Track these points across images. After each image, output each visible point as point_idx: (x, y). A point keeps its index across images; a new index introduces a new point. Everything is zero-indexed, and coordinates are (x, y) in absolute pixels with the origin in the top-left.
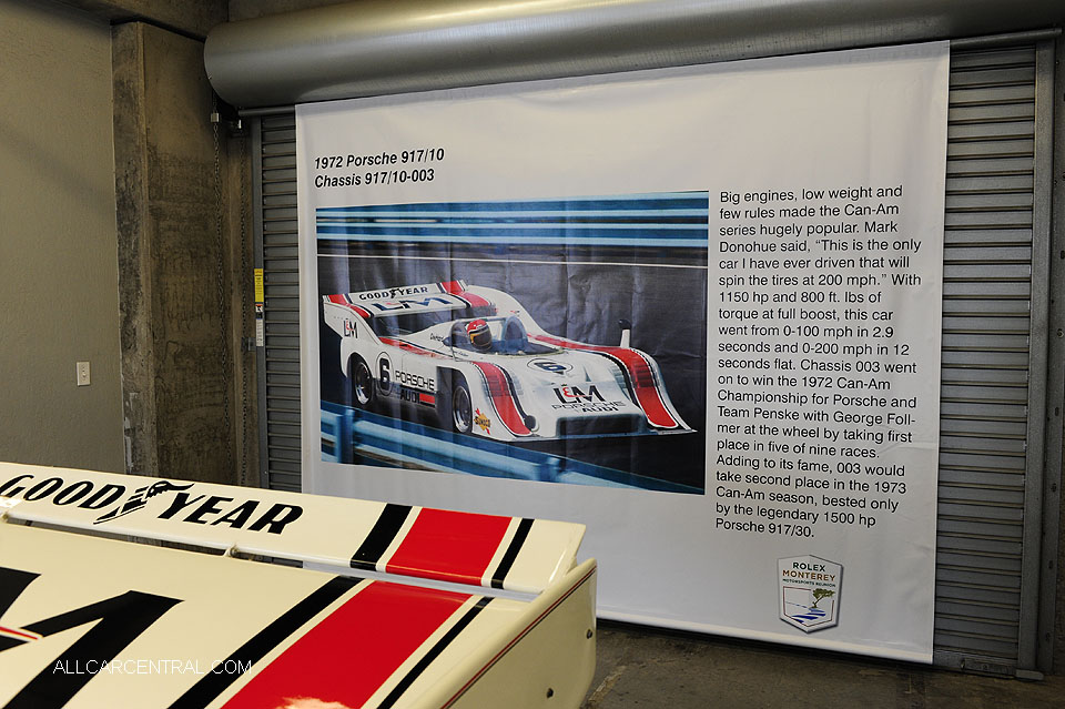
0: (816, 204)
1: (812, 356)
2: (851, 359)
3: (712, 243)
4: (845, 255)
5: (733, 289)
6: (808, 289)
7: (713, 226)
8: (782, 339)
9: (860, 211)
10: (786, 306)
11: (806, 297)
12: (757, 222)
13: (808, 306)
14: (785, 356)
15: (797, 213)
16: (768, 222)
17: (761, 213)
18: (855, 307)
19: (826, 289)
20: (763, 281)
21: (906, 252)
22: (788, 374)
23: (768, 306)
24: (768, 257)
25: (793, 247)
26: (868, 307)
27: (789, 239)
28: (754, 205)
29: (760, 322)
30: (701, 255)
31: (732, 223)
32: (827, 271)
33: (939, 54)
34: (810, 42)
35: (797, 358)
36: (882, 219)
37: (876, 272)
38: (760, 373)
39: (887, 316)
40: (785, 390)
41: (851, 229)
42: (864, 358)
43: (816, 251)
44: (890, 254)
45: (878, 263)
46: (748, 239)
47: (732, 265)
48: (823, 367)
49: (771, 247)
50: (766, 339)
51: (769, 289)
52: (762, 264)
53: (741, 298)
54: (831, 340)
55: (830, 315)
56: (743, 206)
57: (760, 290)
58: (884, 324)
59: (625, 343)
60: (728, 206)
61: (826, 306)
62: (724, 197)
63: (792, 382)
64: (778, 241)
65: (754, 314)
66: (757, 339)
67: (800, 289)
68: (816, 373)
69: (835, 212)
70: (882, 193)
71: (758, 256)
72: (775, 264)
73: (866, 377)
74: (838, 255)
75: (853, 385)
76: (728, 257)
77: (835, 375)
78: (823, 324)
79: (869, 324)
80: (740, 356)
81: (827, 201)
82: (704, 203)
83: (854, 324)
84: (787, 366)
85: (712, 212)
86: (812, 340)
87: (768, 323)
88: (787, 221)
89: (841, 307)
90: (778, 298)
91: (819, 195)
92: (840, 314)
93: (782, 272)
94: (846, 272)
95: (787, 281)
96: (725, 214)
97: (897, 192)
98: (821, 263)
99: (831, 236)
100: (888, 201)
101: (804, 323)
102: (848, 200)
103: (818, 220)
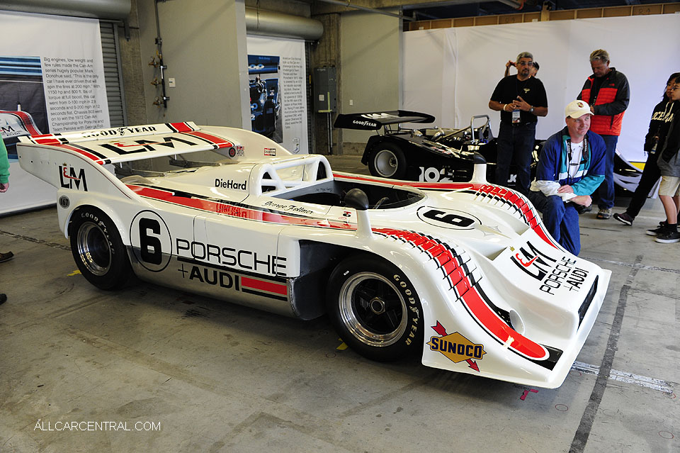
0: (72, 63)
1: (77, 110)
2: (87, 110)
3: (43, 74)
4: (81, 79)
5: (52, 89)
6: (73, 89)
7: (43, 68)
8: (68, 105)
9: (84, 66)
10: (68, 95)
11: (73, 92)
12: (56, 68)
13: (74, 95)
14: (70, 110)
15: (67, 66)
16: (59, 68)
17: (57, 65)
18: (86, 94)
19: (78, 89)
20: (60, 87)
21: (96, 78)
22: (71, 116)
23: (63, 95)
24: (60, 79)
25: (67, 76)
26: (89, 95)
27: (66, 74)
28: (55, 62)
29: (62, 100)
30: (40, 78)
31: (49, 68)
32: (78, 84)
33: (96, 22)
34: (69, 13)
35: (73, 111)
36: (89, 69)
37: (89, 84)
38: (63, 116)
39: (94, 97)
40: (71, 121)
41: (82, 71)
42: (90, 109)
43: (74, 78)
44: (92, 79)
45: (90, 81)
46: (54, 74)
47: (51, 82)
48: (80, 113)
49: (61, 76)
50: (64, 105)
51: (63, 89)
52: (59, 82)
53: (55, 92)
54: (81, 104)
55: (80, 97)
56: (51, 63)
57: (60, 90)
58: (93, 99)
59: (19, 110)
60: (47, 62)
61: (79, 94)
62: (45, 59)
63: (73, 118)
64: (63, 74)
65: (59, 98)
66: (62, 105)
67: (71, 89)
68: (78, 115)
69: (77, 66)
70: (88, 61)
71: (58, 79)
72: (63, 81)
73: (91, 115)
74: (80, 79)
75: (88, 117)
76: (49, 79)
77: (84, 115)
78: (78, 100)
79: (90, 99)
80: (57, 111)
81: (74, 62)
82: (39, 61)
83: (86, 99)
84: (71, 113)
85: (42, 64)
86: (76, 105)
87: (64, 100)
88: (64, 68)
89: (83, 94)
90: (65, 92)
91: (72, 61)
92: (83, 96)
93: (66, 84)
94: (82, 84)
95: (67, 87)
96: (46, 65)
97: (92, 61)
98: (76, 81)
99: (77, 73)
100: (90, 63)
101: (73, 100)
102: (80, 63)
103: (73, 68)
